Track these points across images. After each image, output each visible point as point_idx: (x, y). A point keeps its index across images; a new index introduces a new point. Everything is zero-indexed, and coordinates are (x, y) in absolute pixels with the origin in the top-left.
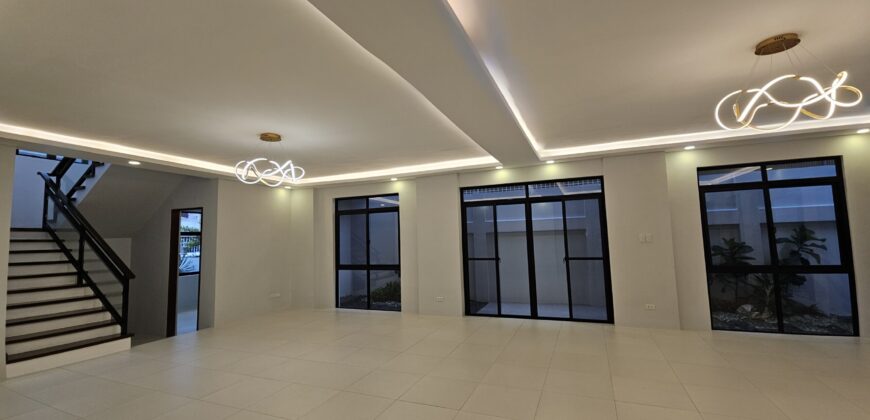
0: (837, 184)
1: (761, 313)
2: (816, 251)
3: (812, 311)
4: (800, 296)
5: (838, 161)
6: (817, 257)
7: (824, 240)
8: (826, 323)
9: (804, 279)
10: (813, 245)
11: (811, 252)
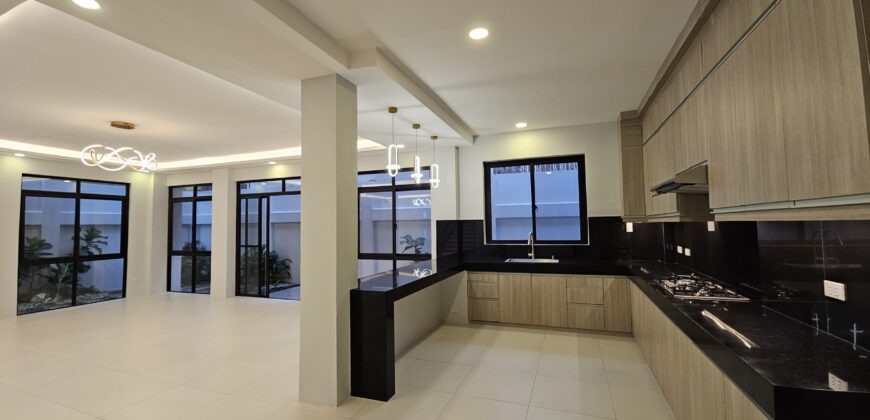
0: (125, 201)
1: (53, 297)
2: (100, 245)
3: (91, 290)
4: (84, 280)
5: (128, 186)
6: (100, 250)
7: (106, 238)
8: (101, 296)
9: (89, 267)
10: (99, 242)
11: (96, 247)
